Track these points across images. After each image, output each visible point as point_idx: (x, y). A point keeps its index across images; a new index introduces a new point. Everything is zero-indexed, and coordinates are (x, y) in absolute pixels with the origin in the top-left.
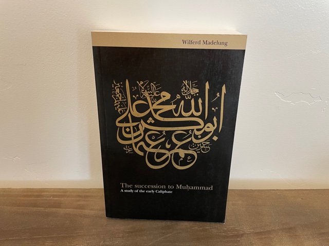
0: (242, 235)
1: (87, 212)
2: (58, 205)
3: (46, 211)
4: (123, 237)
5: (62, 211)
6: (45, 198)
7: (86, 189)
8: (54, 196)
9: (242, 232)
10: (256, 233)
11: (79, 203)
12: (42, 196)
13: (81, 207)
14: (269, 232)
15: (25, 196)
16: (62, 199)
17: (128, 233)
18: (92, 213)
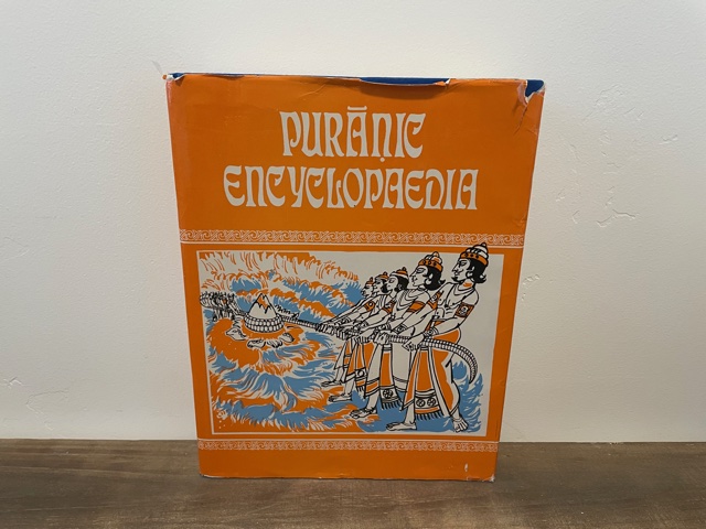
0: (393, 508)
1: (127, 474)
2: (78, 464)
3: (56, 472)
4: (185, 511)
5: (83, 473)
6: (55, 454)
7: (131, 441)
8: (71, 451)
9: (393, 503)
10: (417, 504)
11: (116, 461)
12: (52, 451)
13: (120, 467)
14: (441, 503)
15: (20, 450)
16: (86, 455)
17: (196, 504)
18: (137, 475)
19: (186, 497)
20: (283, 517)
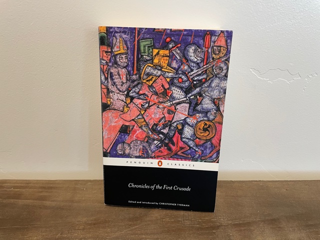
0: (218, 227)
1: (48, 203)
2: (18, 196)
3: (4, 201)
4: (84, 229)
5: (21, 202)
6: (5, 189)
7: (51, 181)
8: (15, 187)
9: (218, 224)
10: (234, 225)
11: (41, 194)
12: (3, 187)
13: (42, 199)
14: (249, 224)
16: (24, 190)
17: (90, 224)
18: (54, 204)
19: (85, 219)
20: (147, 234)
